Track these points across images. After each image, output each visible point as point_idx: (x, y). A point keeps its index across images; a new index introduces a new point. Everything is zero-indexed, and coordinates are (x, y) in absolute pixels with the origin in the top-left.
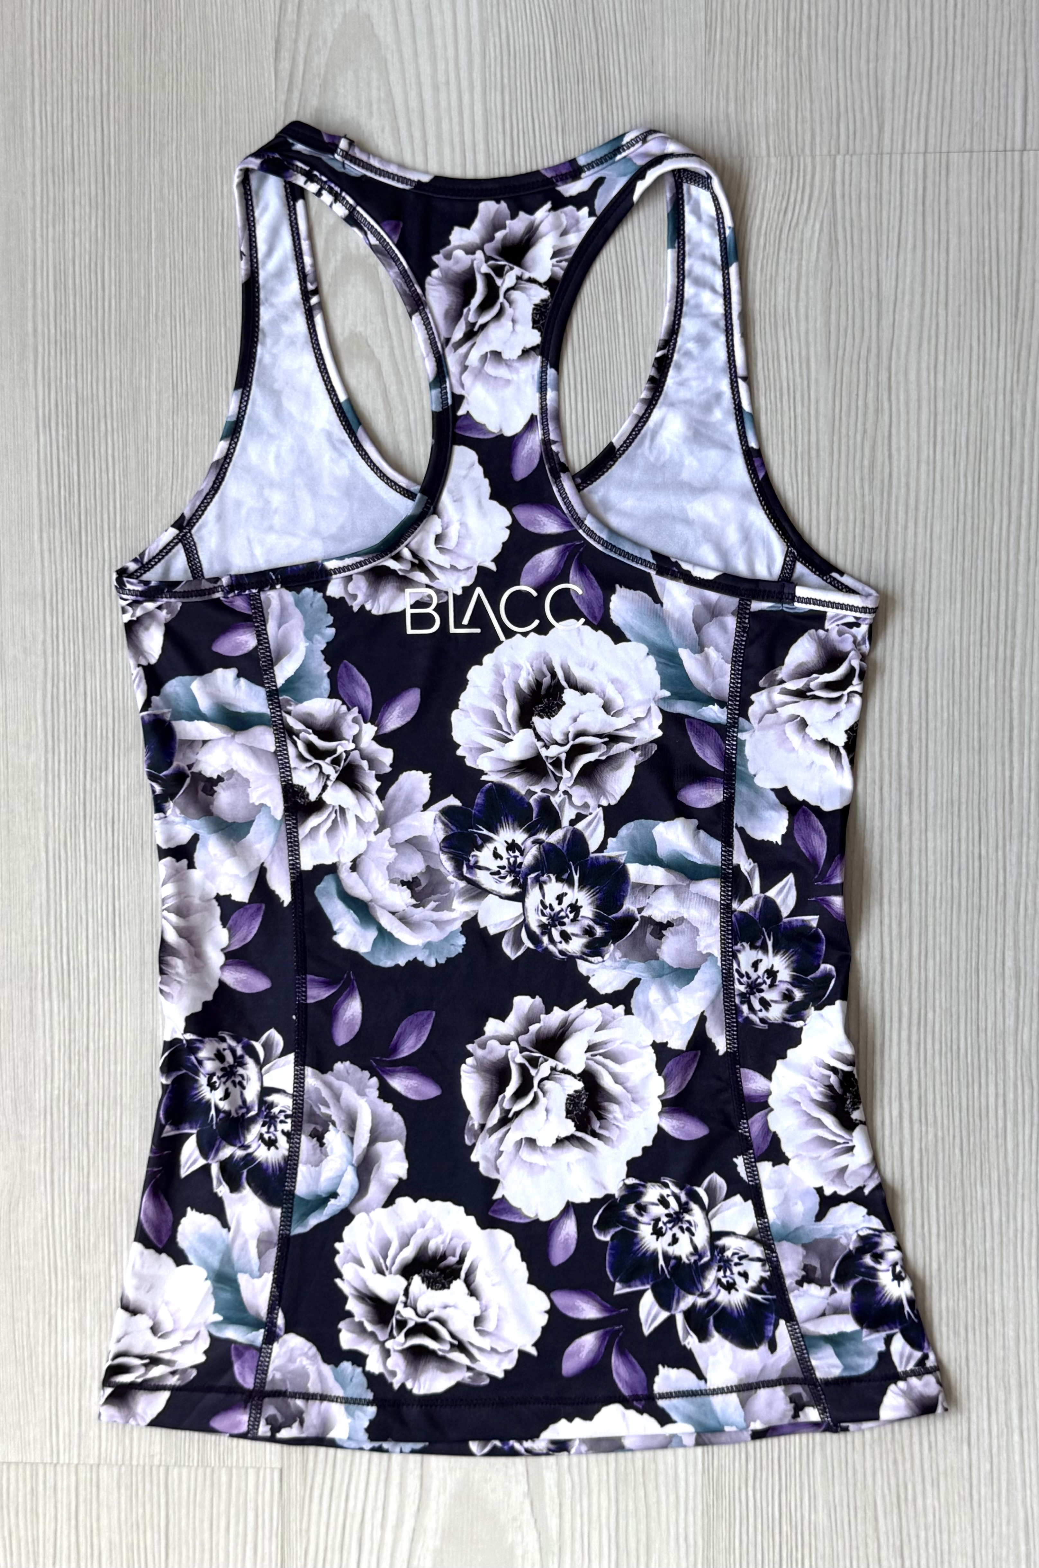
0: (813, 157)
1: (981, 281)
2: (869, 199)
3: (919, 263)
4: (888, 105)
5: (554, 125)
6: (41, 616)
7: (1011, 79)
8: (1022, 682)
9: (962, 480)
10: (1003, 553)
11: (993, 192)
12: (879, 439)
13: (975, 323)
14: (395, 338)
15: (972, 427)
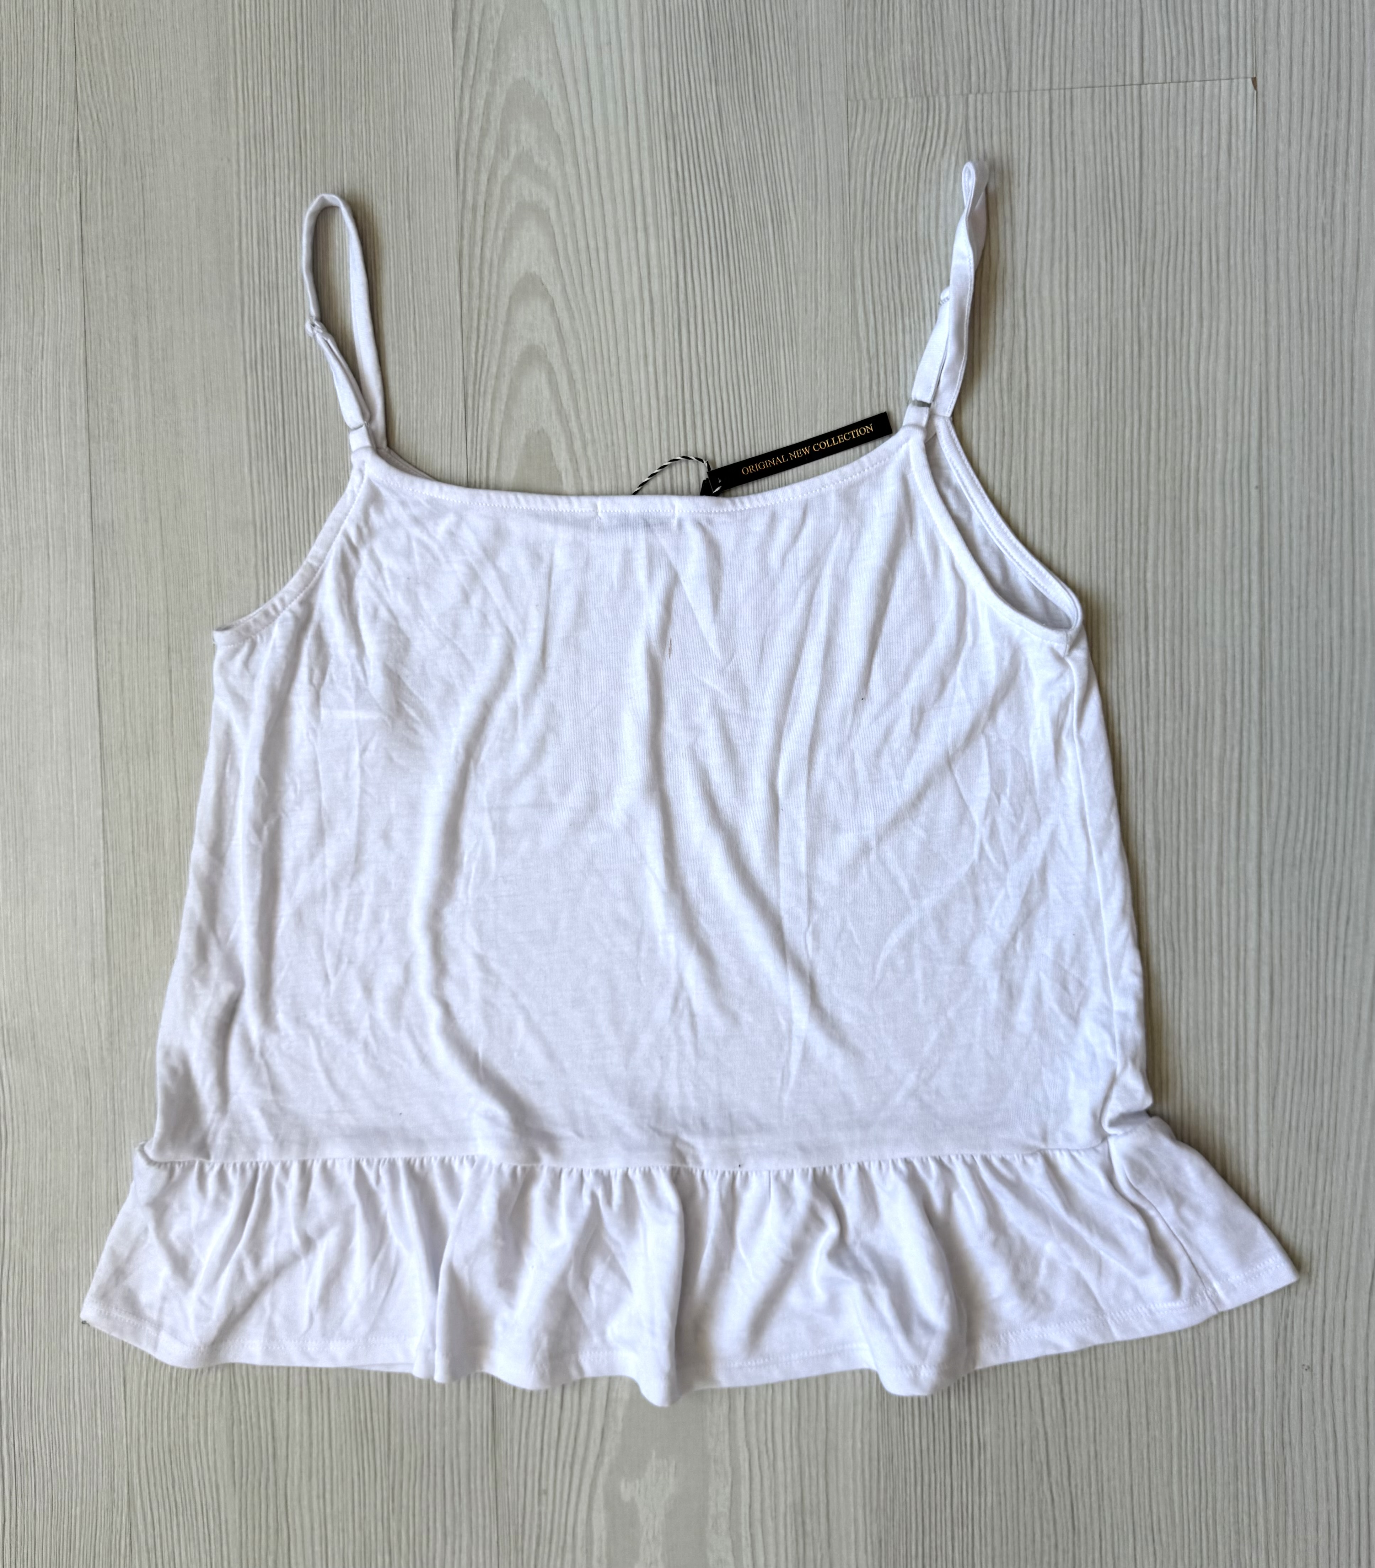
0: (947, 97)
1: (1106, 205)
2: (1000, 133)
3: (1048, 190)
4: (1014, 47)
5: (707, 77)
6: (252, 543)
7: (1127, 19)
8: (1155, 573)
9: (1095, 388)
10: (1135, 454)
11: (1114, 123)
12: (1016, 354)
13: (1102, 243)
14: (566, 277)
15: (1103, 340)
